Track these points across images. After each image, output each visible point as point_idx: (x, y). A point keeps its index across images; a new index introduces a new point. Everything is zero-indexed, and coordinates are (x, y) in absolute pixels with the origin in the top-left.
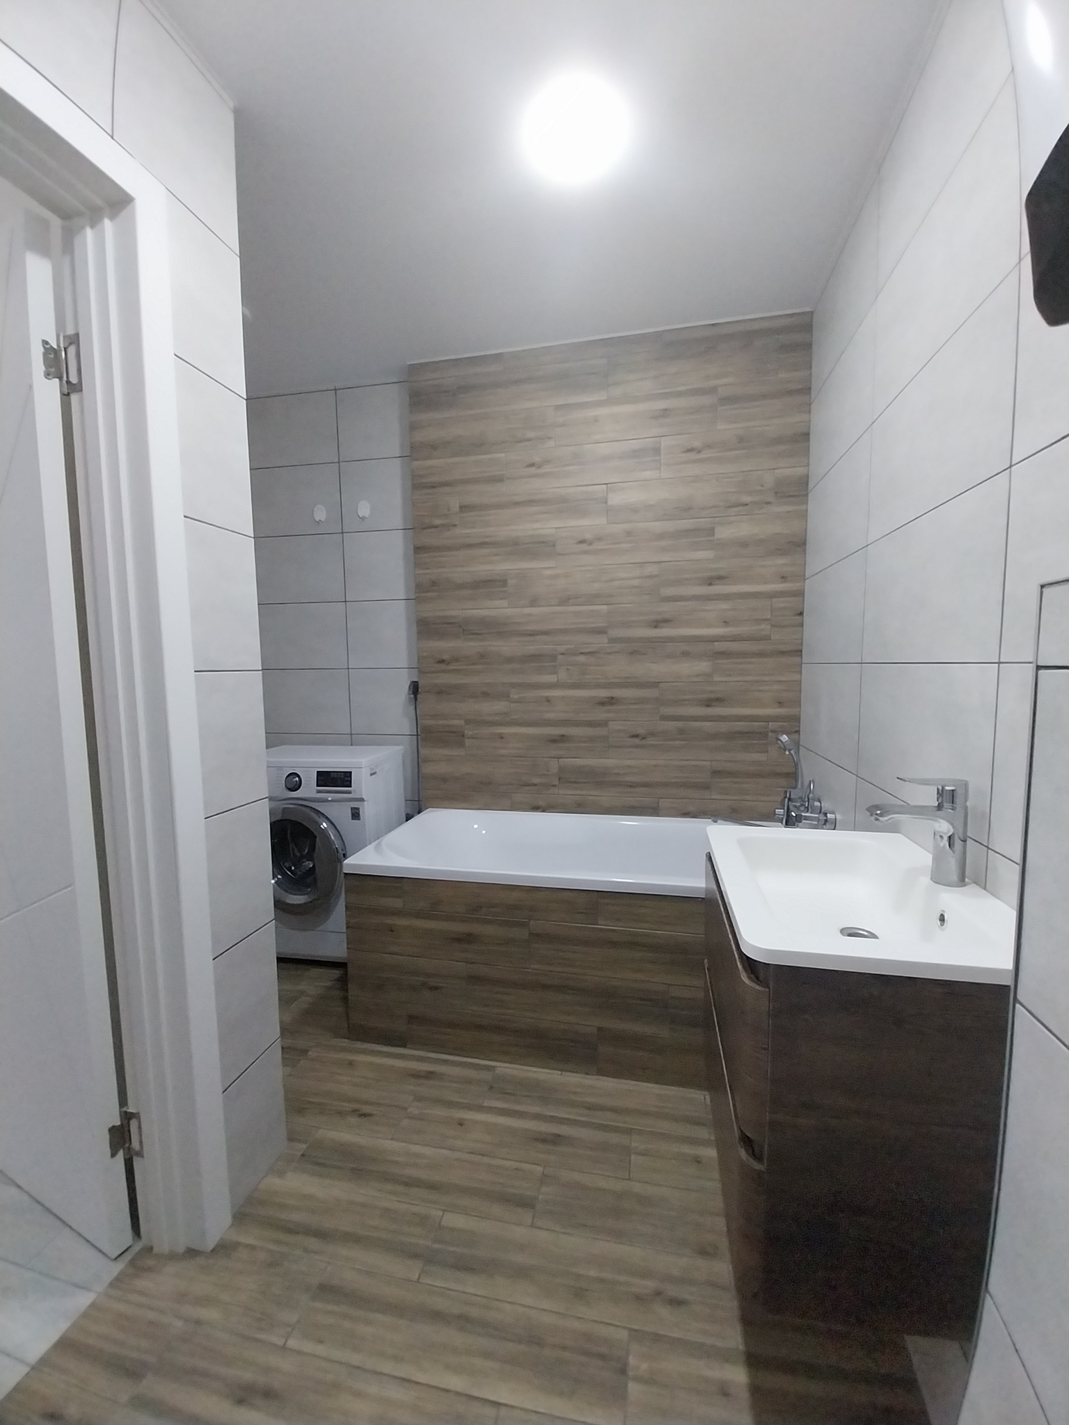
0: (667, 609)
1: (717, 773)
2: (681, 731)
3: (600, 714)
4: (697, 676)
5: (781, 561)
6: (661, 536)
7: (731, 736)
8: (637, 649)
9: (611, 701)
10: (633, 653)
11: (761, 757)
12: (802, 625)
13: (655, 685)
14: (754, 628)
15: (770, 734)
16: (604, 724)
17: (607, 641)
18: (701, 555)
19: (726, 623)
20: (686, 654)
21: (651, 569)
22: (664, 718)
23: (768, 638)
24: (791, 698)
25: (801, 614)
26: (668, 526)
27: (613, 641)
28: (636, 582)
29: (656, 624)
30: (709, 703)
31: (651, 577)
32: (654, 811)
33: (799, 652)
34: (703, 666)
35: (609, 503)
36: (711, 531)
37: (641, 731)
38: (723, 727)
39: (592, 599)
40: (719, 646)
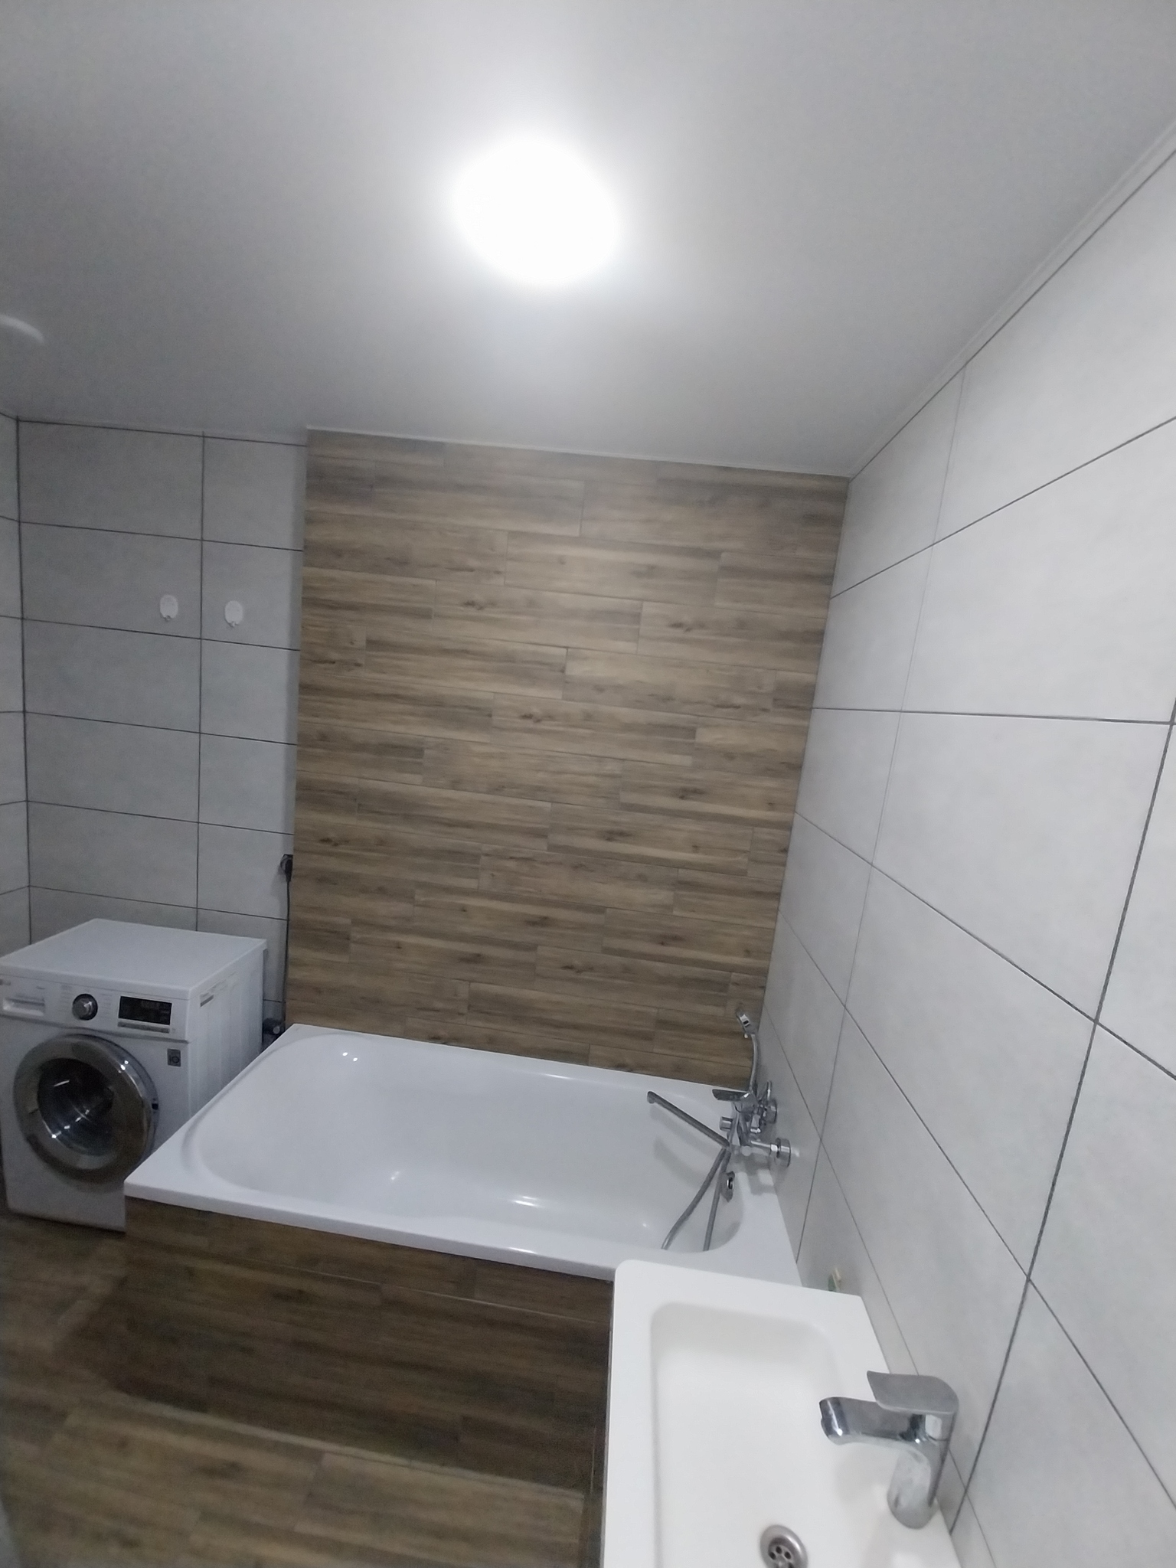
0: (626, 819)
1: (662, 1023)
2: (626, 969)
3: (528, 936)
4: (654, 906)
5: (770, 783)
6: (629, 727)
7: (686, 982)
8: (583, 863)
9: (543, 922)
10: (577, 867)
11: (719, 1011)
12: (784, 864)
13: (600, 910)
14: (730, 859)
15: (731, 987)
16: (531, 948)
17: (546, 848)
18: (676, 759)
19: (696, 848)
20: (642, 878)
21: (611, 767)
22: (607, 951)
23: (744, 873)
24: (762, 948)
25: (785, 851)
26: (641, 716)
27: (553, 848)
28: (592, 780)
29: (611, 836)
30: (664, 940)
31: (613, 776)
32: (581, 1057)
33: (777, 896)
34: (663, 896)
35: (568, 672)
36: (691, 732)
37: (576, 962)
38: (678, 971)
39: (536, 791)
40: (683, 873)
